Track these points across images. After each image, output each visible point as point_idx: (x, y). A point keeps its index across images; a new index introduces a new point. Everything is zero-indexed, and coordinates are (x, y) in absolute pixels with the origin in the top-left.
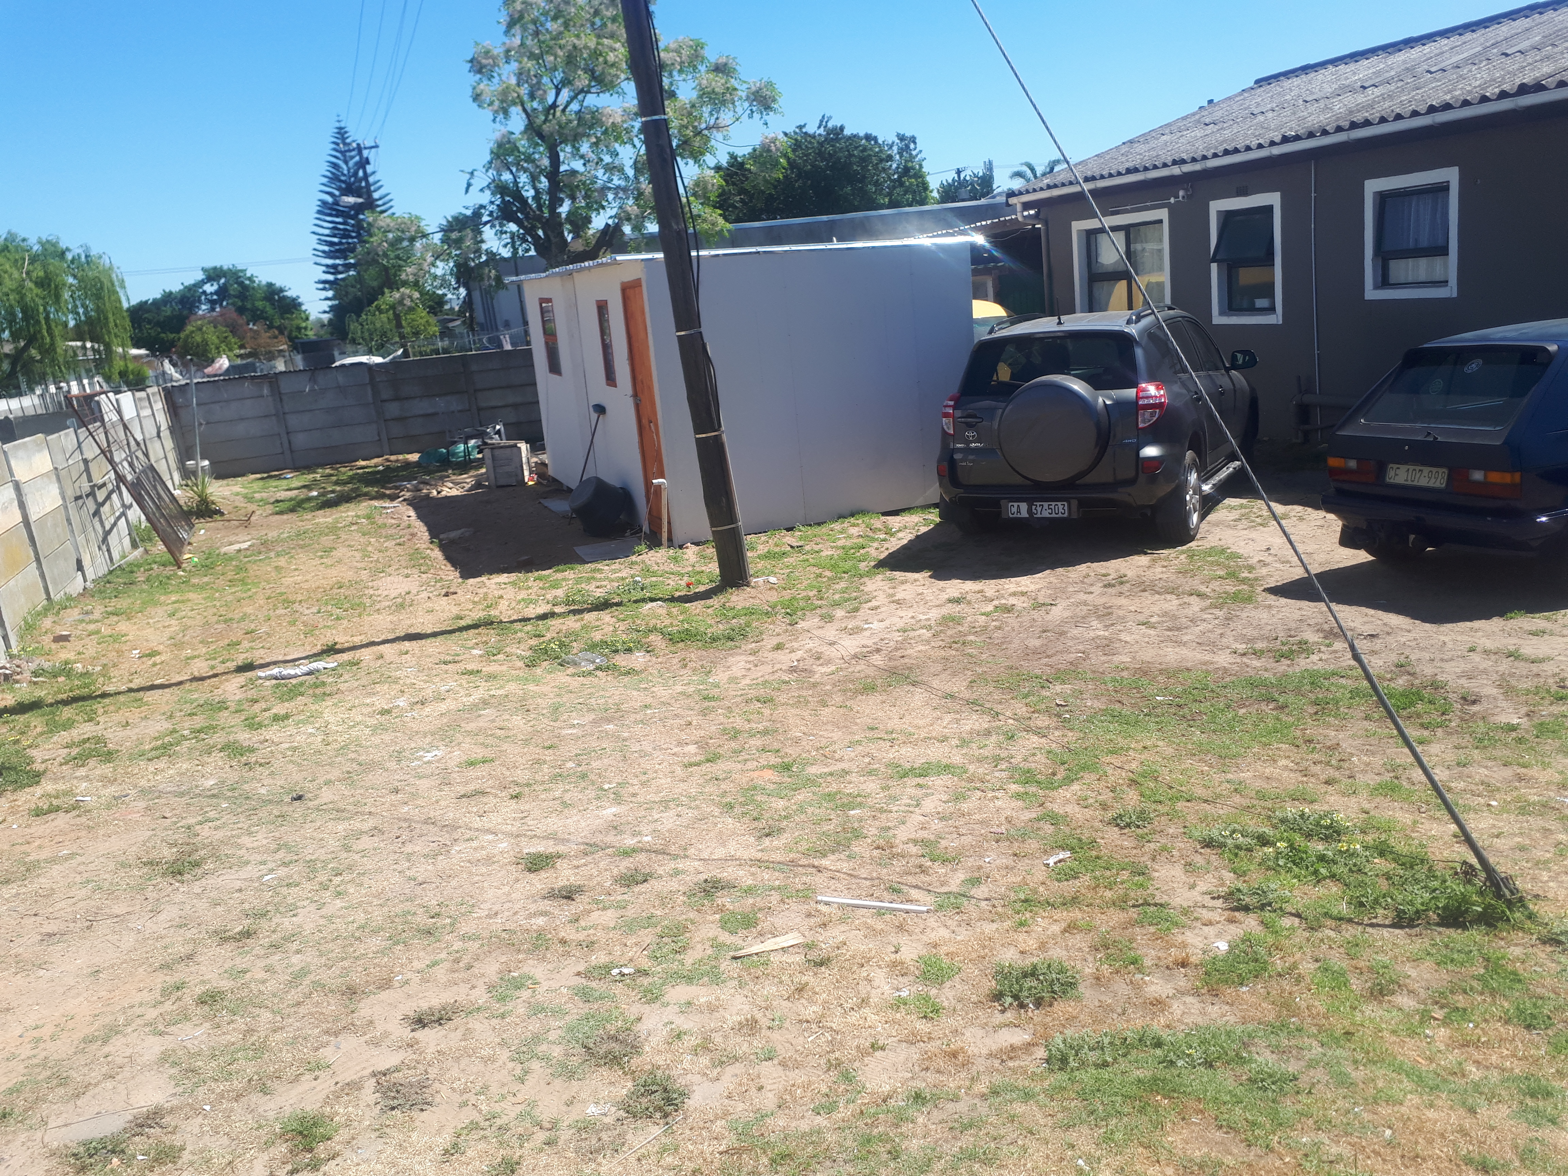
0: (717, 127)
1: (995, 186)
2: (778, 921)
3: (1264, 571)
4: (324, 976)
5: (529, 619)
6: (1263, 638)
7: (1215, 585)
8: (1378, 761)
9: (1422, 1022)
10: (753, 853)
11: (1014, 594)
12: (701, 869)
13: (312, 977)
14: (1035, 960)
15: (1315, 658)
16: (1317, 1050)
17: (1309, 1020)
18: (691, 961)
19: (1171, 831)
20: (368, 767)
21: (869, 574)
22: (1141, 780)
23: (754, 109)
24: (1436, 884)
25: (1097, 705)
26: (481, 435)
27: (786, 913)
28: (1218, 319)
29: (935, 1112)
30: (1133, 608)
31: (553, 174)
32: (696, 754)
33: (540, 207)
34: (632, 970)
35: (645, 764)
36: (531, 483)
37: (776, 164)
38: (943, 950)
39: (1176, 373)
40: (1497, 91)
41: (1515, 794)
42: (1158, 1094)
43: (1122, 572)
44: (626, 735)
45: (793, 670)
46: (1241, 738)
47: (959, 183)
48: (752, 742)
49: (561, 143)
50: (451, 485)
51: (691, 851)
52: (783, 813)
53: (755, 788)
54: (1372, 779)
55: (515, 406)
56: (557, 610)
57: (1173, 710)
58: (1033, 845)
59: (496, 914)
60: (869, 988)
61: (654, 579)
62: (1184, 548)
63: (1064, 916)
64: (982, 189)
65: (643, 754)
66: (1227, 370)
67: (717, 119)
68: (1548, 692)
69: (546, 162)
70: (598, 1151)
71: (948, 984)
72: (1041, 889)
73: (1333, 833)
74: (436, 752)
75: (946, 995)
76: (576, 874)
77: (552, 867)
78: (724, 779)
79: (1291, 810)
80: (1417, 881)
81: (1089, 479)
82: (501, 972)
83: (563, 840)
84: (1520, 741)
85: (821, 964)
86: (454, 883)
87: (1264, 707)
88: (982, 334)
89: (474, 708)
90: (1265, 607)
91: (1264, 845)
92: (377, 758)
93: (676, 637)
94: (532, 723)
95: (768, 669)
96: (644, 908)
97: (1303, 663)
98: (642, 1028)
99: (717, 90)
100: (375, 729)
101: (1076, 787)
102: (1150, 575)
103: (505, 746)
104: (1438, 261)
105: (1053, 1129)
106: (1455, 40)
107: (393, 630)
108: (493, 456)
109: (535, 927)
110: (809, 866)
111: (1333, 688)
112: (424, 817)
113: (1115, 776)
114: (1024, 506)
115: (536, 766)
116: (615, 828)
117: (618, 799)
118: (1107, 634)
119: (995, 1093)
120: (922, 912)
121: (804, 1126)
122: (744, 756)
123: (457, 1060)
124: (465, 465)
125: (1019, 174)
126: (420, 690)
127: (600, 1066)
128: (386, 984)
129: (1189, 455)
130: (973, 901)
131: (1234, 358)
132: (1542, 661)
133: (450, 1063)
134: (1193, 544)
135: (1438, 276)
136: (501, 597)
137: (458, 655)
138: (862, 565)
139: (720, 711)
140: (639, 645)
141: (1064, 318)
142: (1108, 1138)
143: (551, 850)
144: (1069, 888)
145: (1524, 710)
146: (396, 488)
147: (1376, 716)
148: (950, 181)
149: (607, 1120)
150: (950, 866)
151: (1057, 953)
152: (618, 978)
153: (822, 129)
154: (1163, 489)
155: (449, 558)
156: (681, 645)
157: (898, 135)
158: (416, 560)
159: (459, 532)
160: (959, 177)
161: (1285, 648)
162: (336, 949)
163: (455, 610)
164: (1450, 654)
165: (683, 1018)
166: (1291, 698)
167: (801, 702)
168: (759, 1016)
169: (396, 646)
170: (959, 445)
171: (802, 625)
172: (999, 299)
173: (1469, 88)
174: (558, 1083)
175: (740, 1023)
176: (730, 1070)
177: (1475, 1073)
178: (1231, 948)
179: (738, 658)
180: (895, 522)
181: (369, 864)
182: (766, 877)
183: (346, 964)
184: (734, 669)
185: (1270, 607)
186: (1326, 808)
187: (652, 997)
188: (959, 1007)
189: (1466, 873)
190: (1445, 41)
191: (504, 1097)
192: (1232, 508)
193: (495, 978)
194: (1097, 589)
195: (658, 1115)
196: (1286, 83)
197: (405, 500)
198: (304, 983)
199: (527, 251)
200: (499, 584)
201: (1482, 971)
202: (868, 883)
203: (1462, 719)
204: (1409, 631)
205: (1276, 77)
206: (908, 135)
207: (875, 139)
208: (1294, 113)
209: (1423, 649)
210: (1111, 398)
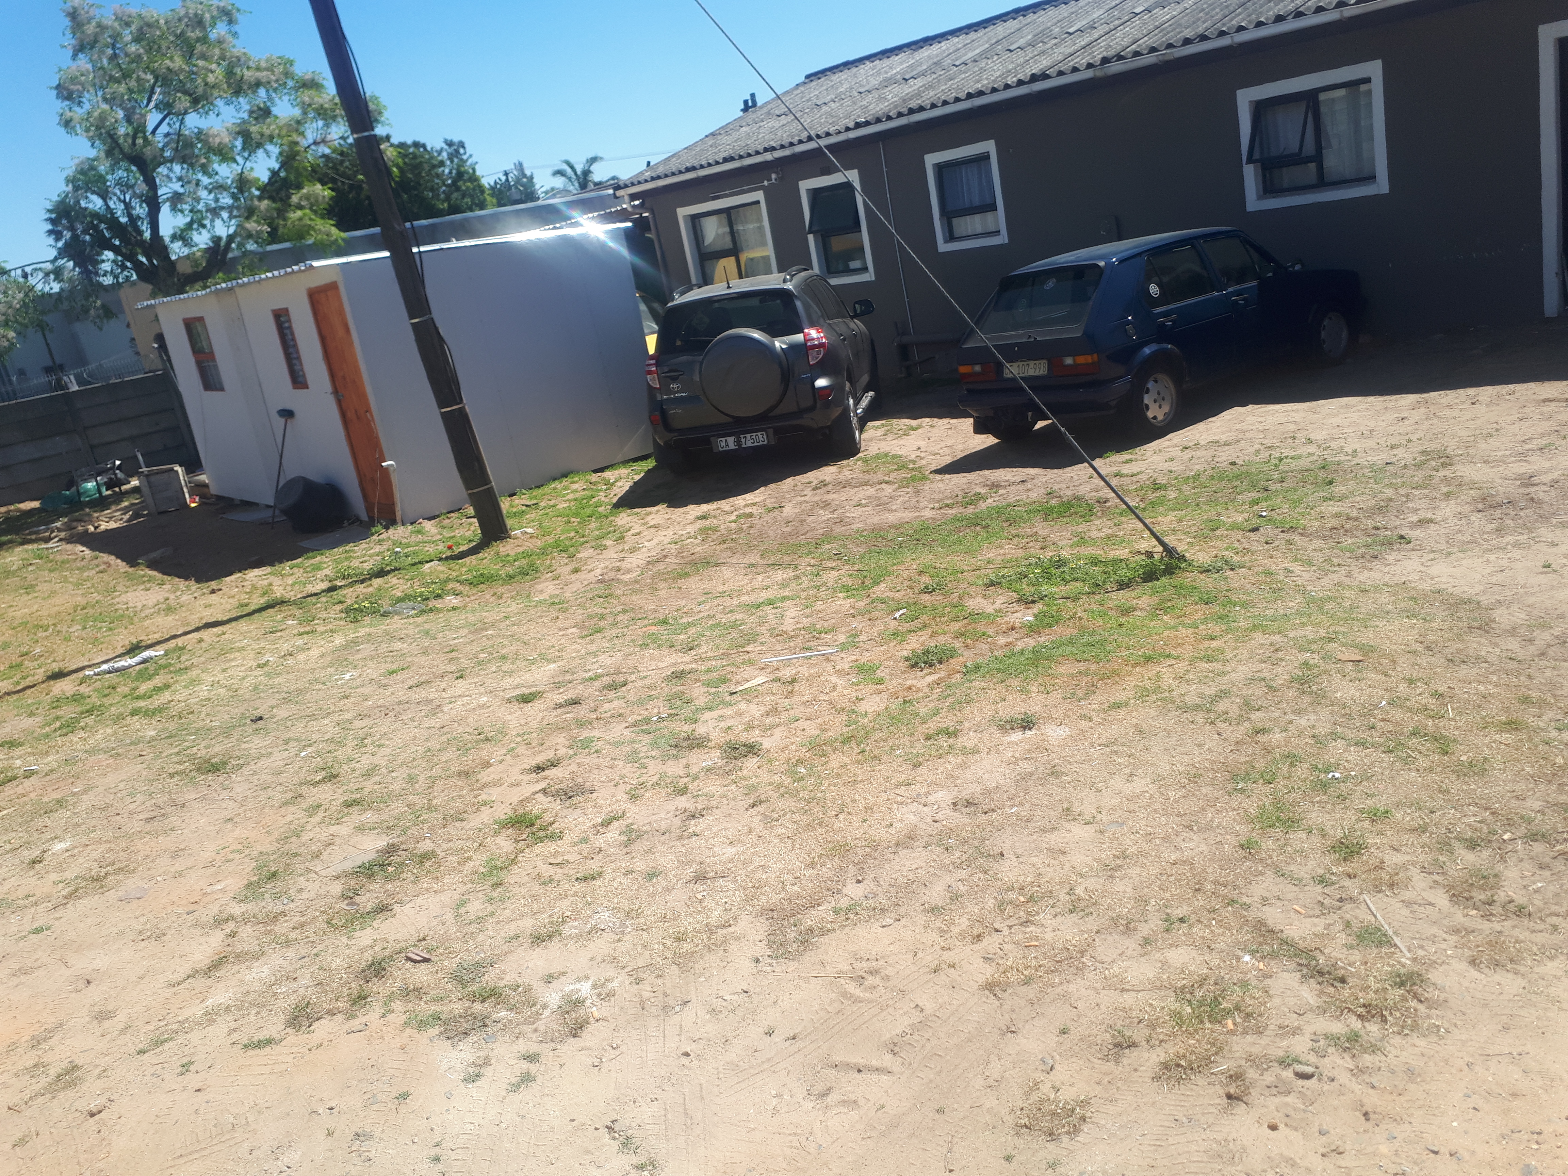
0: (324, 141)
2: (744, 675)
3: (924, 462)
5: (318, 594)
7: (894, 475)
9: (1153, 616)
10: (691, 658)
11: (747, 506)
14: (924, 649)
15: (989, 501)
16: (1109, 633)
18: (702, 703)
19: (962, 586)
21: (612, 514)
22: (924, 571)
25: (861, 549)
27: (746, 672)
30: (843, 499)
31: (152, 199)
32: (582, 631)
33: (137, 231)
34: (666, 716)
35: (546, 643)
36: (193, 505)
38: (862, 661)
39: (826, 319)
40: (1015, 79)
43: (820, 478)
44: (509, 633)
46: (971, 545)
47: (506, 185)
48: (619, 618)
50: (104, 519)
51: (641, 668)
56: (338, 583)
57: (914, 542)
59: (528, 722)
60: (831, 683)
61: (412, 548)
62: (857, 457)
63: (925, 632)
65: (539, 639)
66: (854, 317)
68: (1148, 487)
71: (879, 671)
72: (900, 628)
73: (1061, 563)
74: (351, 673)
75: (882, 675)
76: (566, 695)
77: (540, 697)
79: (1032, 560)
81: (779, 410)
82: (568, 740)
83: (530, 685)
85: (792, 682)
87: (975, 529)
90: (938, 481)
94: (415, 644)
95: (580, 584)
96: (640, 694)
97: (982, 506)
98: (701, 732)
100: (267, 676)
101: (883, 584)
102: (842, 477)
103: (408, 659)
104: (989, 216)
105: (994, 685)
106: (964, 39)
108: (149, 482)
110: (738, 653)
111: (1012, 512)
112: (392, 703)
113: (906, 574)
114: (731, 440)
115: (454, 662)
116: (565, 672)
117: (549, 661)
118: (834, 516)
120: (833, 653)
122: (622, 624)
123: (590, 772)
125: (559, 173)
127: (691, 749)
129: (846, 383)
130: (861, 643)
131: (853, 309)
132: (1137, 474)
133: (586, 775)
134: (860, 455)
135: (992, 228)
136: (271, 584)
137: (277, 626)
138: (601, 509)
139: (573, 608)
140: (444, 592)
142: (1026, 679)
143: (528, 691)
144: (917, 622)
146: (36, 532)
147: (1050, 519)
149: (720, 764)
150: (833, 633)
151: (934, 644)
152: (659, 720)
154: (837, 412)
155: (167, 573)
156: (484, 585)
157: (446, 141)
158: (136, 580)
159: (159, 552)
161: (966, 500)
163: (231, 601)
164: (1077, 482)
165: (723, 722)
166: (988, 522)
168: (774, 708)
169: (206, 633)
170: (666, 397)
171: (580, 556)
173: (992, 78)
174: (671, 762)
175: (764, 713)
176: (777, 731)
178: (1035, 617)
179: (544, 584)
180: (608, 476)
182: (714, 663)
184: (549, 590)
185: (941, 480)
187: (692, 721)
188: (894, 676)
190: (956, 40)
191: (640, 776)
192: (877, 427)
193: (568, 743)
194: (808, 491)
195: (750, 754)
196: (836, 77)
197: (62, 540)
200: (258, 576)
201: (1175, 591)
202: (786, 650)
203: (1102, 511)
204: (1045, 475)
205: (823, 72)
206: (456, 139)
207: (424, 146)
208: (854, 103)
209: (1059, 483)
210: (785, 343)
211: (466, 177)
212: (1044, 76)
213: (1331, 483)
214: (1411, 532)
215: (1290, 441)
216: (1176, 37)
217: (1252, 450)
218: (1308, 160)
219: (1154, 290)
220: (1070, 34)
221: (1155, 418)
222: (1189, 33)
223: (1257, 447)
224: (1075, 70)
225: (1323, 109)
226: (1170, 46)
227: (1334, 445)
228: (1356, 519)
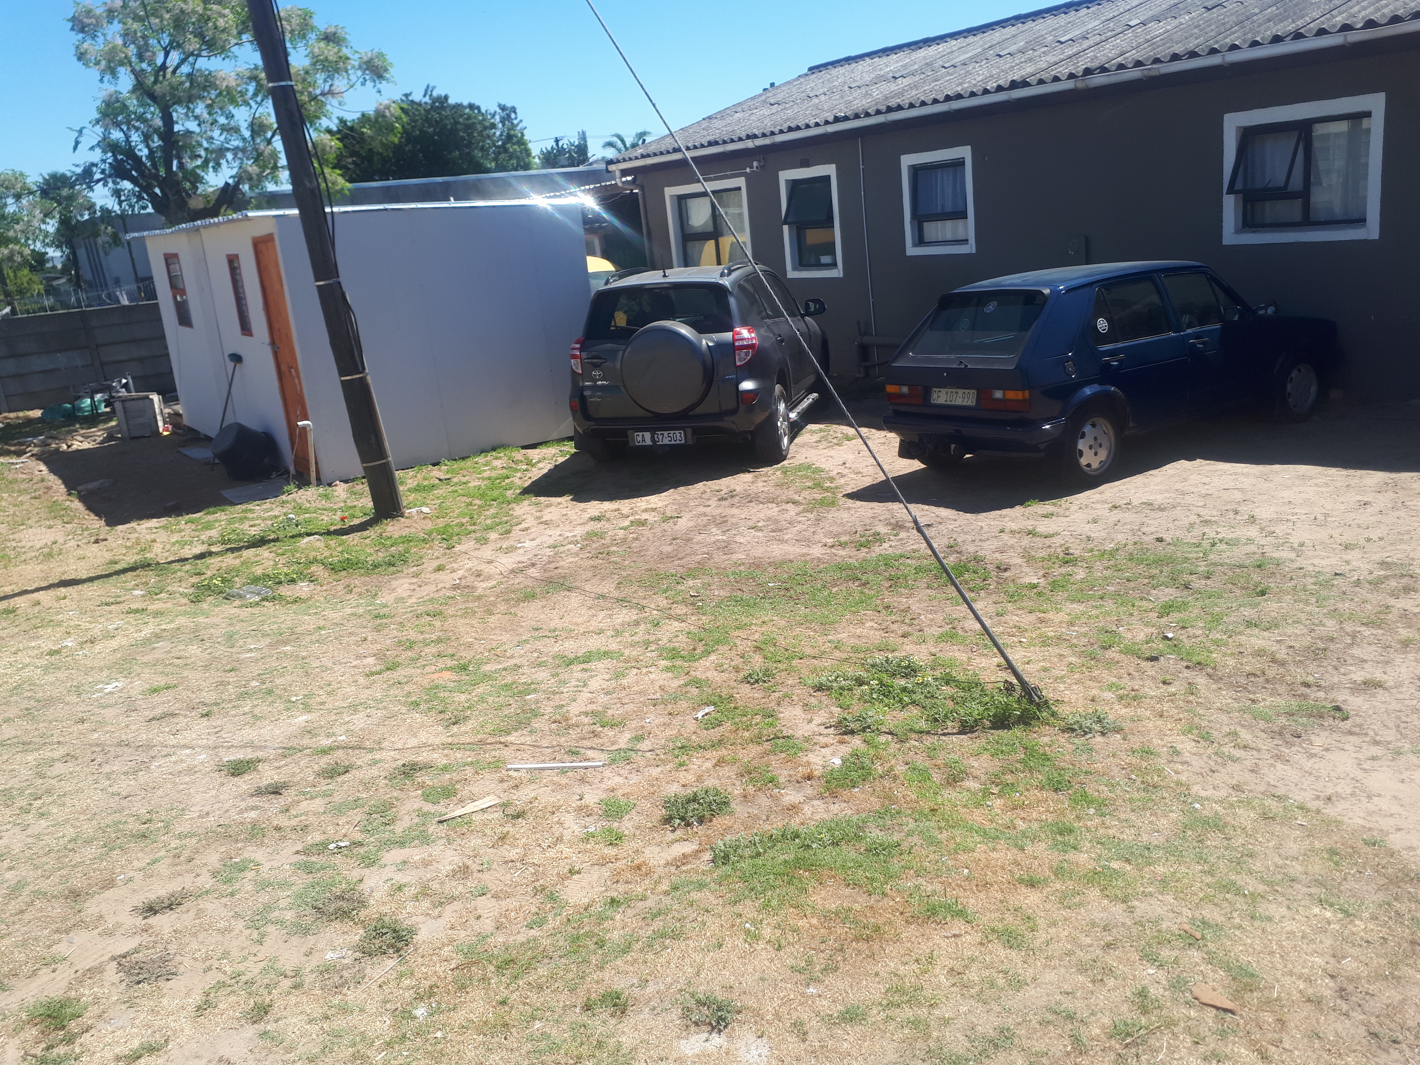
0: (331, 93)
1: (589, 155)
2: (475, 789)
3: (842, 481)
4: (44, 885)
5: (187, 559)
6: (845, 533)
7: (805, 494)
8: (939, 617)
9: (984, 796)
10: (444, 739)
11: (646, 510)
12: (398, 757)
13: (31, 887)
14: (695, 789)
15: (886, 545)
16: (912, 825)
17: (905, 805)
18: (401, 830)
19: (790, 682)
20: (49, 702)
21: (516, 500)
22: (762, 646)
23: (367, 77)
24: (987, 699)
25: (722, 593)
26: (109, 389)
27: (481, 782)
28: (792, 274)
29: (629, 910)
30: (743, 516)
31: (168, 134)
32: (375, 665)
33: (154, 165)
34: (348, 843)
35: (327, 676)
36: (166, 433)
37: (391, 129)
38: (620, 792)
39: (763, 318)
40: (995, 85)
41: (1038, 632)
42: (800, 869)
43: (732, 488)
44: (304, 654)
45: (455, 587)
46: (836, 610)
47: (558, 151)
48: (427, 650)
49: (174, 104)
50: (80, 438)
51: (385, 744)
52: (466, 705)
53: (437, 687)
54: (936, 631)
55: (141, 360)
56: (214, 549)
57: (782, 593)
58: (683, 705)
59: (208, 814)
60: (561, 829)
61: (307, 516)
62: (779, 466)
63: (714, 755)
64: (579, 156)
65: (325, 669)
66: (803, 316)
67: (331, 85)
68: (1057, 558)
69: (158, 122)
70: (342, 985)
71: (627, 817)
72: (694, 737)
73: (910, 671)
74: (117, 684)
75: (626, 825)
76: (279, 774)
77: (255, 769)
78: (407, 683)
79: (879, 658)
80: (974, 699)
81: (699, 410)
82: (222, 860)
83: (261, 746)
84: (1040, 594)
85: (518, 816)
86: (160, 793)
87: (851, 585)
88: (599, 285)
89: (146, 641)
90: (845, 509)
91: (861, 685)
92: (55, 693)
93: (338, 566)
94: (209, 651)
95: (432, 588)
96: (350, 793)
97: (878, 550)
98: (365, 887)
99: (330, 58)
100: (46, 669)
101: (713, 657)
102: (754, 489)
103: (186, 673)
104: (960, 222)
105: (724, 906)
106: (961, 42)
107: (46, 578)
108: (124, 408)
109: (248, 820)
110: (496, 743)
111: (901, 567)
112: (115, 741)
113: (743, 646)
114: (648, 435)
115: (221, 688)
116: (309, 732)
117: (307, 708)
118: (724, 538)
119: (676, 888)
120: (599, 766)
121: (521, 938)
122: (421, 662)
123: (195, 935)
124: (93, 419)
125: (610, 144)
126: (87, 630)
127: (332, 921)
128: (109, 884)
129: (778, 388)
130: (640, 753)
131: (807, 307)
132: (1052, 536)
133: (187, 939)
134: (785, 463)
135: (961, 236)
136: (154, 541)
137: (119, 597)
138: (509, 493)
139: (393, 626)
140: (301, 576)
141: (668, 272)
142: (766, 906)
143: (250, 756)
144: (715, 734)
145: (1041, 573)
146: (22, 444)
147: (936, 585)
148: (549, 149)
149: (346, 961)
150: (617, 729)
151: (710, 783)
152: (336, 851)
153: (427, 97)
154: (760, 417)
155: (90, 508)
156: (344, 573)
157: (499, 106)
158: (55, 511)
159: (97, 483)
160: (557, 145)
161: (863, 539)
162: (51, 861)
163: (108, 556)
164: (986, 536)
165: (400, 874)
166: (871, 577)
167: (468, 613)
168: (469, 863)
169: (51, 593)
170: (587, 383)
171: (458, 548)
172: (606, 255)
173: (974, 82)
174: (295, 940)
175: (453, 870)
176: (449, 909)
177: (1021, 825)
178: (844, 761)
179: (401, 581)
180: (534, 454)
181: (68, 786)
182: (459, 756)
183: (64, 872)
184: (399, 590)
185: (849, 508)
186: (904, 654)
187: (370, 862)
188: (638, 833)
189: (1007, 689)
190: (954, 42)
191: (245, 959)
192: (813, 432)
193: (218, 865)
194: (713, 502)
195: (391, 951)
196: (834, 72)
197: (32, 455)
198: (24, 894)
199: (144, 208)
200: (151, 529)
201: (1023, 756)
202: (550, 750)
203: (998, 583)
204: (955, 520)
205: (825, 66)
206: (509, 105)
207: (478, 108)
208: (842, 97)
209: (966, 533)
210: (712, 341)
211: (515, 140)
212: (1024, 84)
213: (1263, 593)
214: (1351, 699)
215: (1231, 515)
216: (1164, 53)
217: (1186, 522)
218: (1293, 196)
219: (1102, 324)
220: (1061, 43)
221: (1089, 465)
222: (1179, 49)
223: (1193, 518)
224: (1056, 79)
225: (1316, 144)
226: (1157, 61)
227: (1280, 530)
228: (1283, 664)
